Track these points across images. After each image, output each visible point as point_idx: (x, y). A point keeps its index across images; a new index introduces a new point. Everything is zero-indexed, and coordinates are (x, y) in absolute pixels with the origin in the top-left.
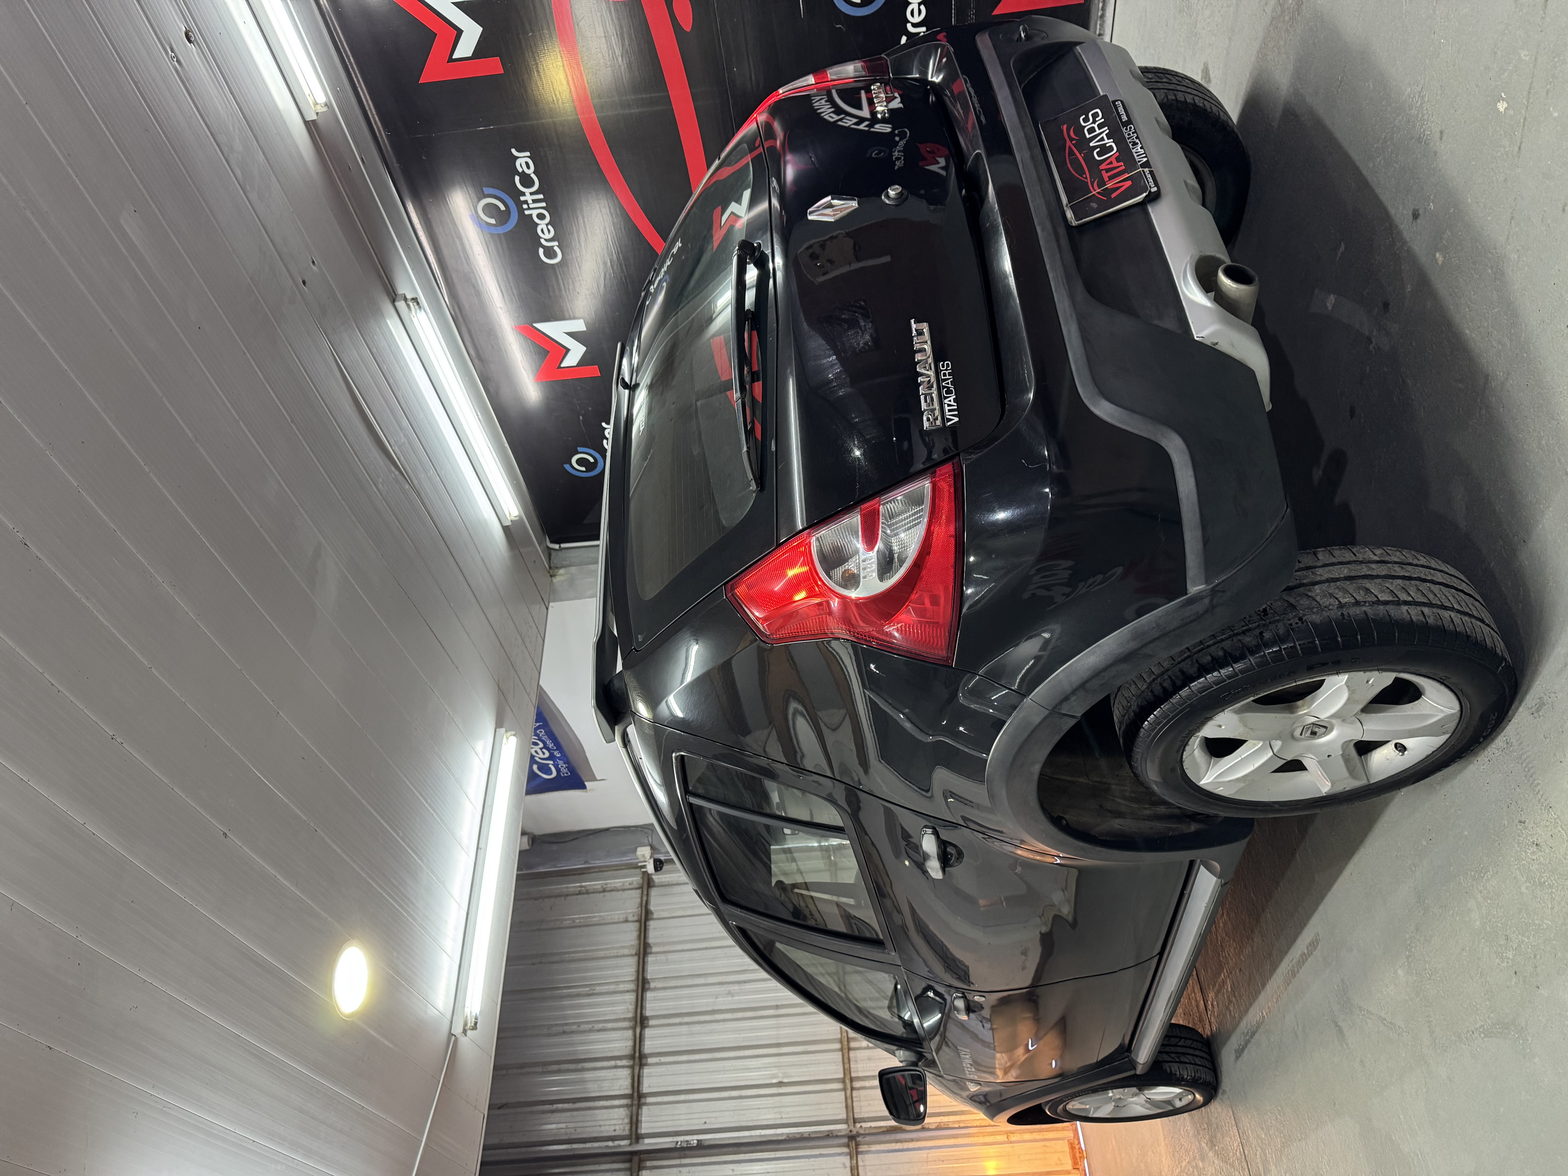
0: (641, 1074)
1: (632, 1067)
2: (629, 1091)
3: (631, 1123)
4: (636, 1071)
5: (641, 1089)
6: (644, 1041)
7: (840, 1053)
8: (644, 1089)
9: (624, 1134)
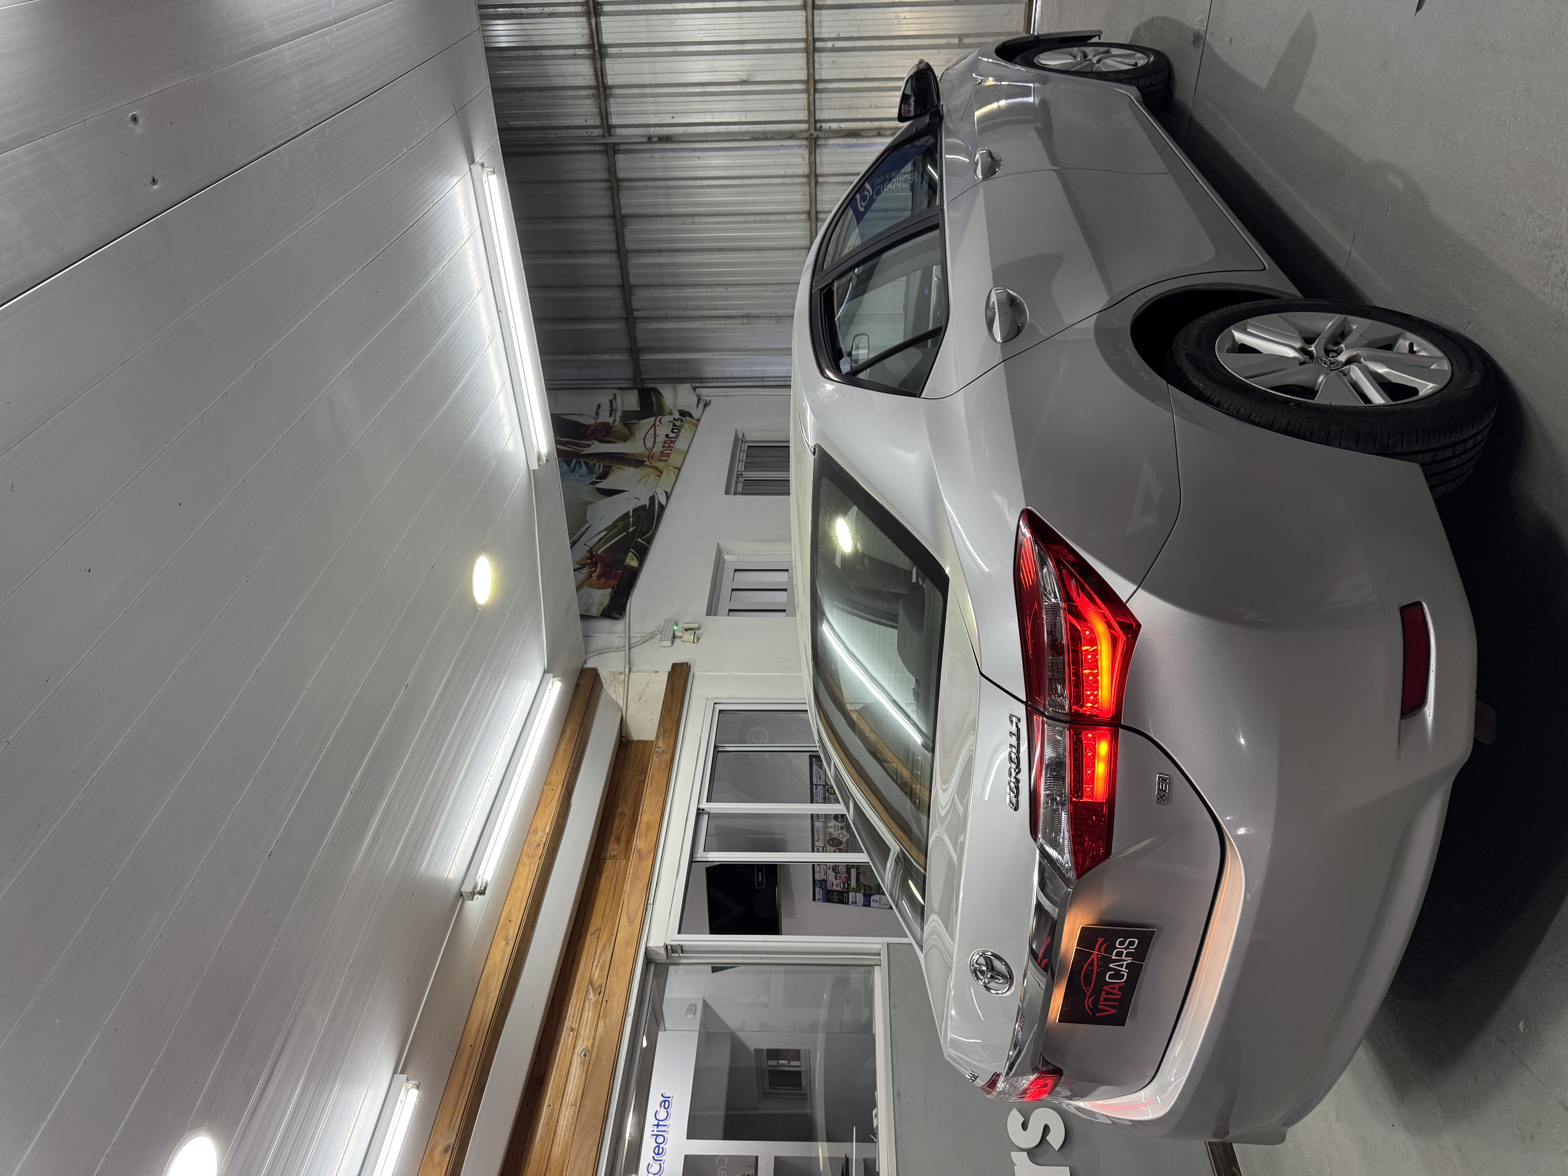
0: (603, 67)
1: (592, 57)
2: (593, 83)
3: (601, 114)
4: (599, 66)
5: (605, 81)
6: (601, 30)
7: (805, 55)
8: (609, 81)
9: (596, 124)
